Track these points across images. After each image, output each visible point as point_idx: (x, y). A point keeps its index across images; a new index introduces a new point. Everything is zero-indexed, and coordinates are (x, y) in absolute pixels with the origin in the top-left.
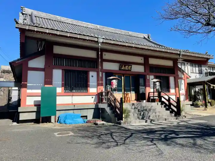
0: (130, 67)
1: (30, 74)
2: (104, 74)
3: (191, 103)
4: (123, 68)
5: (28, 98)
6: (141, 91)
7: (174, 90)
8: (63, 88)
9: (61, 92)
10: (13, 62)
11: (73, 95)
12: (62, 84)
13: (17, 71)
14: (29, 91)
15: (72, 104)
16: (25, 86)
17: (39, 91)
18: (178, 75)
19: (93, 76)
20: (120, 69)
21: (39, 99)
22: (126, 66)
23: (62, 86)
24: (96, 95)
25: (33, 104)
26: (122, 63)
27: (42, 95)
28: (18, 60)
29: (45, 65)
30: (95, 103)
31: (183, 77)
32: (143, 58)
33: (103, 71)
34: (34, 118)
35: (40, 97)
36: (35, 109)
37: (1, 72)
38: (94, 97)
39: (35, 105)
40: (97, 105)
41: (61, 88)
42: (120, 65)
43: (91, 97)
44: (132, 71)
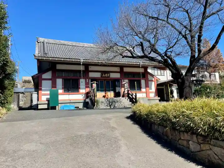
0: (109, 74)
1: (44, 82)
2: (90, 80)
3: (159, 98)
4: (104, 75)
5: (42, 96)
6: (117, 91)
7: (145, 89)
8: (63, 90)
9: (62, 92)
10: (34, 76)
11: (69, 94)
12: (63, 87)
13: (36, 80)
14: (43, 92)
15: (69, 100)
16: (41, 90)
17: (49, 92)
18: (148, 79)
19: (82, 82)
20: (102, 77)
21: (49, 97)
22: (106, 74)
23: (63, 89)
24: (85, 94)
25: (46, 100)
26: (103, 72)
27: (50, 95)
28: (36, 74)
29: (52, 77)
30: (84, 99)
31: (153, 79)
32: (119, 68)
33: (89, 78)
34: (46, 107)
35: (49, 96)
36: (47, 102)
37: (23, 82)
38: (83, 95)
39: (47, 100)
40: (85, 100)
41: (62, 90)
42: (101, 74)
43: (82, 95)
44: (110, 77)
